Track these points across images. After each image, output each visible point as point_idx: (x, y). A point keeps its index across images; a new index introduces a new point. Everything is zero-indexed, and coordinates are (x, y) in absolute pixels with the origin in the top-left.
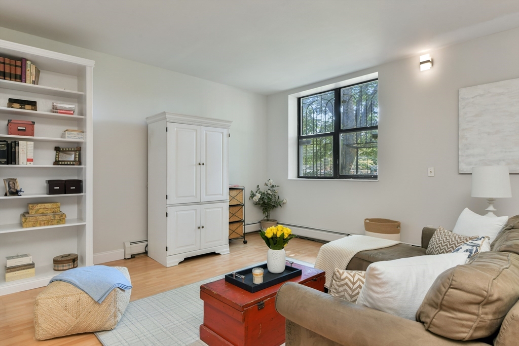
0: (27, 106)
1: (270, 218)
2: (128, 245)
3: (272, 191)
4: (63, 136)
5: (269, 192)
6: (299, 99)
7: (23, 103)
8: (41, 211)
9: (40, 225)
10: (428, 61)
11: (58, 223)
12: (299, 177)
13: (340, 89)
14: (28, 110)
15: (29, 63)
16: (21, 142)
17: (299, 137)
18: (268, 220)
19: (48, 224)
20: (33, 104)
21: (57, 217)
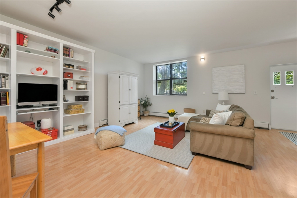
0: (71, 67)
1: (147, 110)
2: (101, 121)
3: (148, 100)
4: (80, 78)
5: (146, 100)
6: (156, 66)
7: (69, 65)
8: (76, 108)
9: (76, 113)
10: (203, 58)
11: (82, 112)
12: (156, 95)
13: (172, 64)
14: (71, 68)
15: (71, 49)
16: (69, 81)
17: (157, 80)
18: (146, 111)
19: (79, 113)
20: (73, 66)
21: (82, 110)
